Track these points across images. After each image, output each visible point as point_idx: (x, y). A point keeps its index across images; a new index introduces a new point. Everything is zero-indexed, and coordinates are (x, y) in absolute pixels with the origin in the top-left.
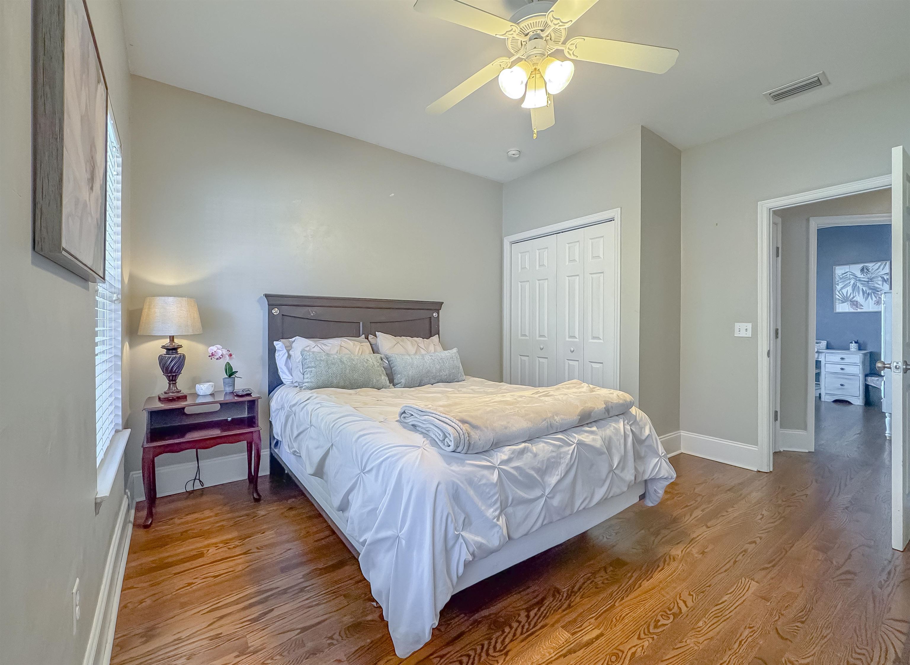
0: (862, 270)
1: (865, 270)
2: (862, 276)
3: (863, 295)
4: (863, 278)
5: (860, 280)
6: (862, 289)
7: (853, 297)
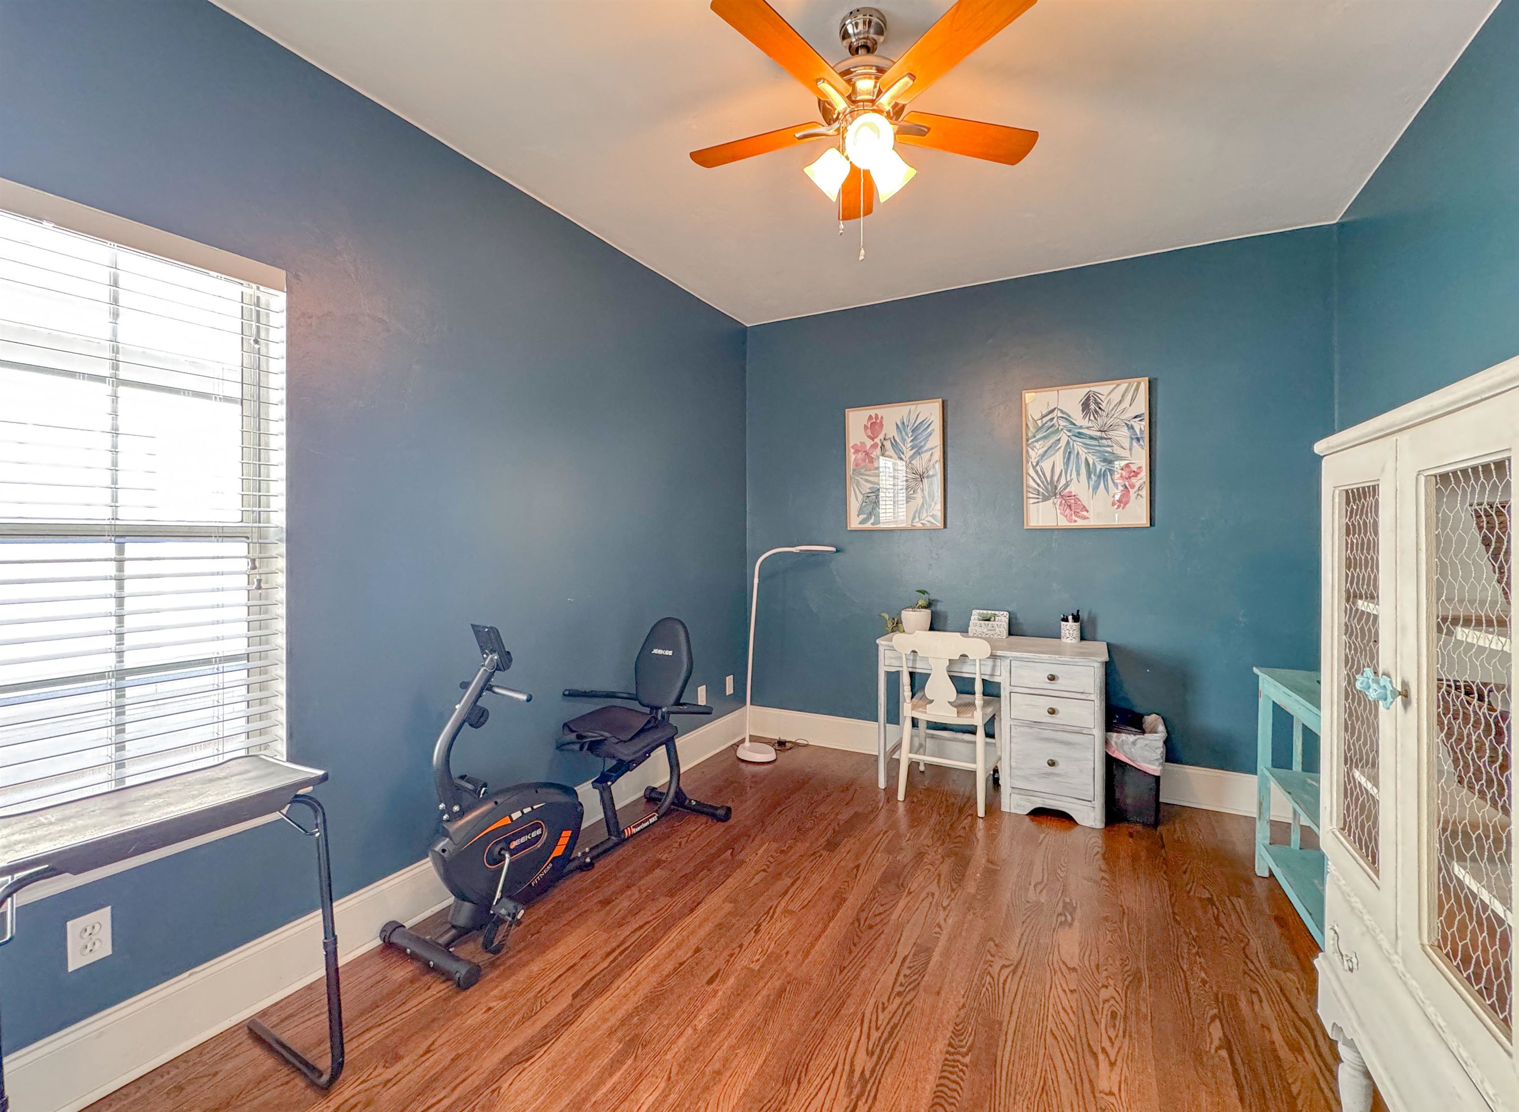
0: (1085, 406)
1: (1093, 406)
2: (1085, 423)
3: (1089, 477)
4: (1088, 428)
5: (1080, 435)
6: (1086, 459)
7: (1067, 485)
